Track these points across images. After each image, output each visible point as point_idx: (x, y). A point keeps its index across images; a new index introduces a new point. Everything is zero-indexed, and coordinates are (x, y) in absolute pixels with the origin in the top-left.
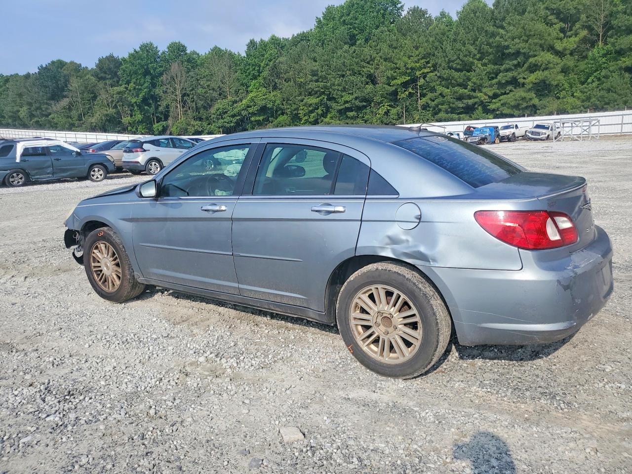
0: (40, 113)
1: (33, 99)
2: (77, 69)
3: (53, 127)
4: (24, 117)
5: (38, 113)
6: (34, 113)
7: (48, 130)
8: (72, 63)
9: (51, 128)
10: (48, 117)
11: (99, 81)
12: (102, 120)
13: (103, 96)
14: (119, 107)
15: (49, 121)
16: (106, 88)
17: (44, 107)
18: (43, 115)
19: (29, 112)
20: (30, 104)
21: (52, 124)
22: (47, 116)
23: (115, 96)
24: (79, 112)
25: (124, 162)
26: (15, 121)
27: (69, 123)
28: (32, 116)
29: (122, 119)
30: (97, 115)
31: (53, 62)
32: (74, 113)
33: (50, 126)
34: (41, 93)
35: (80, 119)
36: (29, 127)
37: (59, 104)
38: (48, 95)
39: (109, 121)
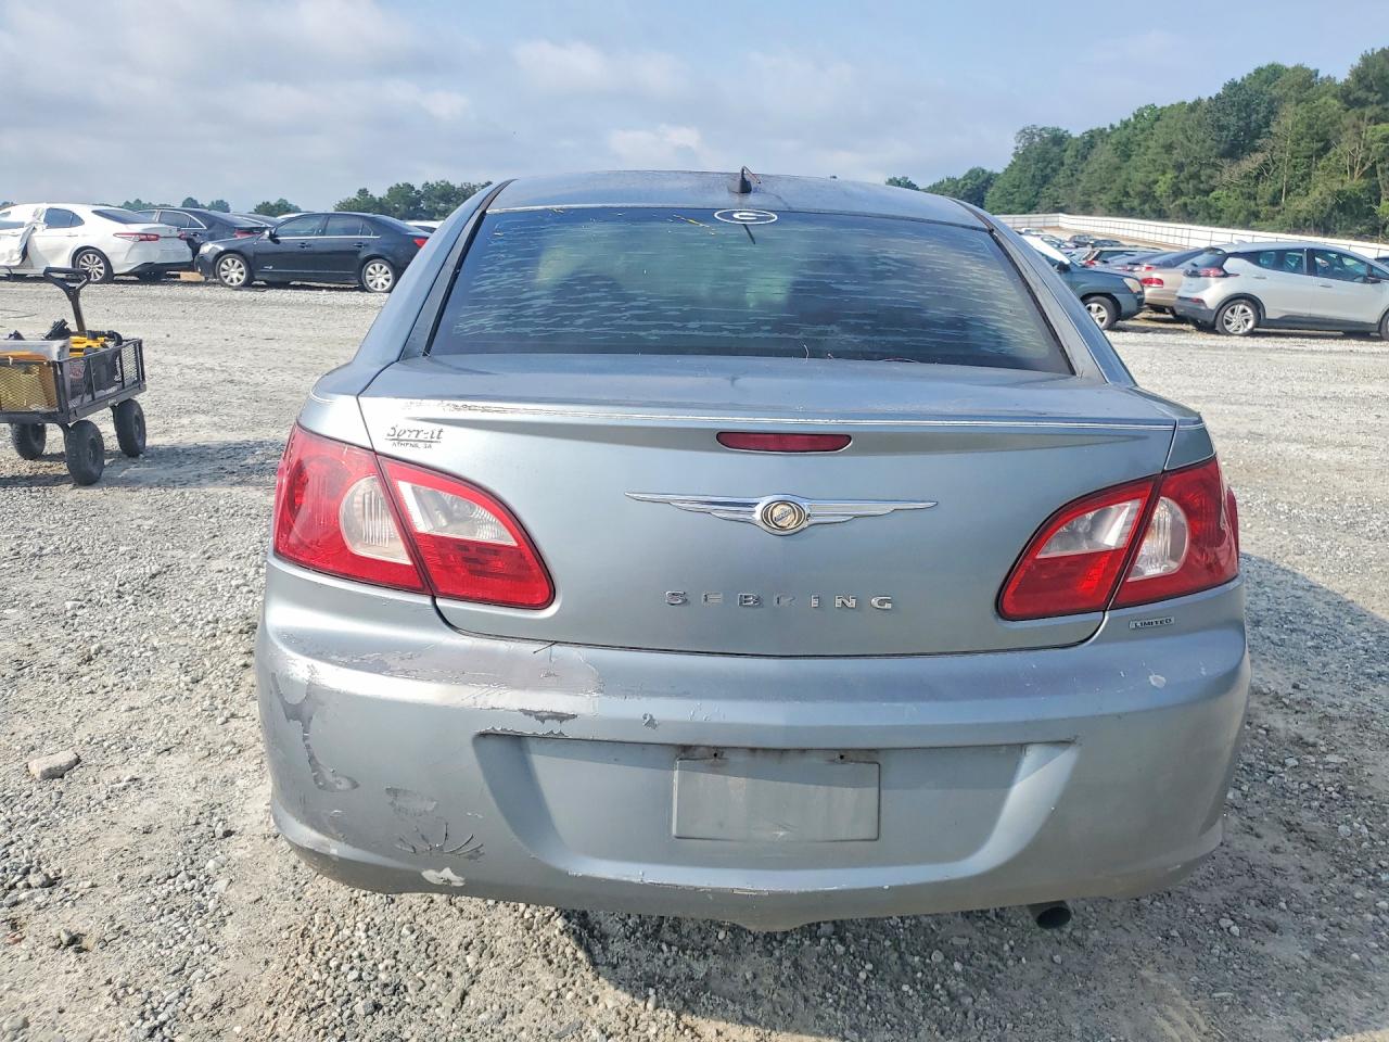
0: (1194, 186)
1: (1188, 157)
2: (1306, 82)
3: (1211, 218)
4: (1161, 196)
5: (1191, 186)
6: (1181, 186)
7: (1201, 224)
8: (1298, 69)
9: (1207, 220)
10: (1208, 196)
11: (1347, 110)
12: (1324, 205)
13: (1346, 147)
14: (1379, 173)
15: (1207, 203)
16: (1359, 128)
17: (1205, 173)
18: (1198, 191)
19: (1174, 184)
20: (1180, 167)
21: (1212, 211)
22: (1207, 193)
23: (1374, 147)
24: (1279, 185)
25: (1180, 298)
26: (1144, 202)
27: (1248, 210)
28: (1177, 192)
29: (1378, 204)
30: (1316, 194)
31: (1259, 71)
32: (1266, 189)
33: (1206, 214)
34: (1209, 142)
35: (1275, 202)
36: (1168, 217)
37: (1239, 165)
38: (1222, 146)
39: (1342, 208)
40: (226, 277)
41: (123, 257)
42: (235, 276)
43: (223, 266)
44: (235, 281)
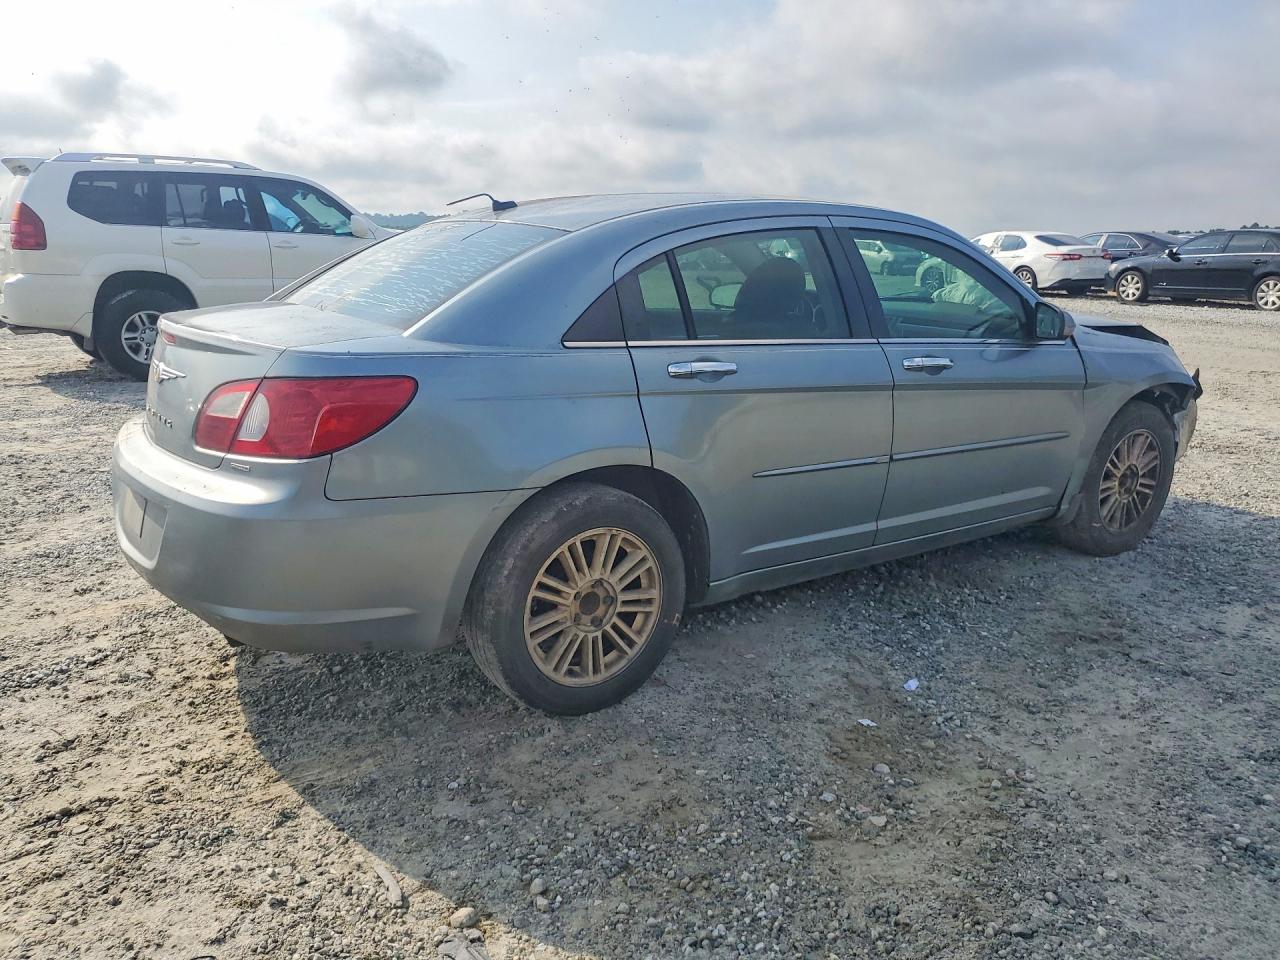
40: (1124, 292)
41: (1047, 273)
42: (1131, 292)
43: (1124, 282)
44: (1131, 296)
